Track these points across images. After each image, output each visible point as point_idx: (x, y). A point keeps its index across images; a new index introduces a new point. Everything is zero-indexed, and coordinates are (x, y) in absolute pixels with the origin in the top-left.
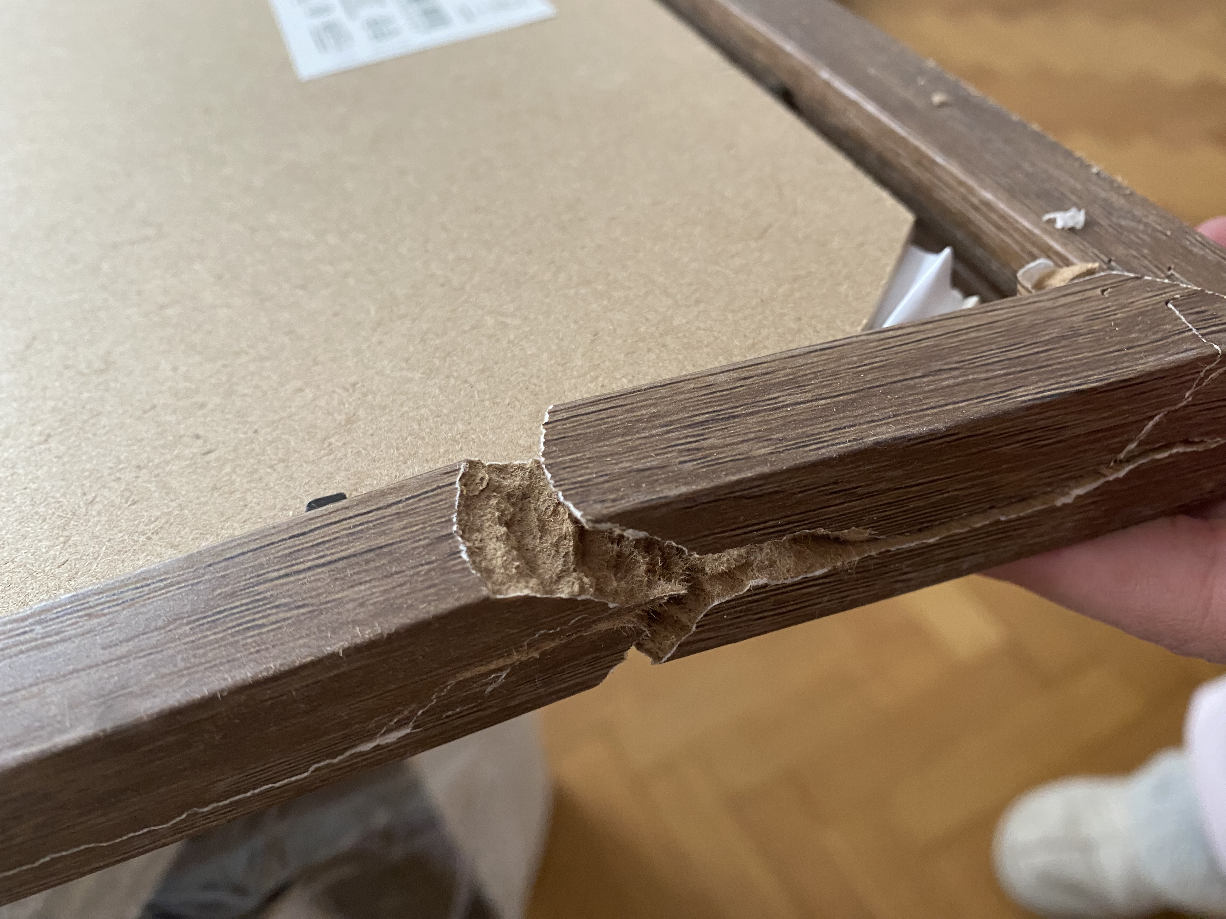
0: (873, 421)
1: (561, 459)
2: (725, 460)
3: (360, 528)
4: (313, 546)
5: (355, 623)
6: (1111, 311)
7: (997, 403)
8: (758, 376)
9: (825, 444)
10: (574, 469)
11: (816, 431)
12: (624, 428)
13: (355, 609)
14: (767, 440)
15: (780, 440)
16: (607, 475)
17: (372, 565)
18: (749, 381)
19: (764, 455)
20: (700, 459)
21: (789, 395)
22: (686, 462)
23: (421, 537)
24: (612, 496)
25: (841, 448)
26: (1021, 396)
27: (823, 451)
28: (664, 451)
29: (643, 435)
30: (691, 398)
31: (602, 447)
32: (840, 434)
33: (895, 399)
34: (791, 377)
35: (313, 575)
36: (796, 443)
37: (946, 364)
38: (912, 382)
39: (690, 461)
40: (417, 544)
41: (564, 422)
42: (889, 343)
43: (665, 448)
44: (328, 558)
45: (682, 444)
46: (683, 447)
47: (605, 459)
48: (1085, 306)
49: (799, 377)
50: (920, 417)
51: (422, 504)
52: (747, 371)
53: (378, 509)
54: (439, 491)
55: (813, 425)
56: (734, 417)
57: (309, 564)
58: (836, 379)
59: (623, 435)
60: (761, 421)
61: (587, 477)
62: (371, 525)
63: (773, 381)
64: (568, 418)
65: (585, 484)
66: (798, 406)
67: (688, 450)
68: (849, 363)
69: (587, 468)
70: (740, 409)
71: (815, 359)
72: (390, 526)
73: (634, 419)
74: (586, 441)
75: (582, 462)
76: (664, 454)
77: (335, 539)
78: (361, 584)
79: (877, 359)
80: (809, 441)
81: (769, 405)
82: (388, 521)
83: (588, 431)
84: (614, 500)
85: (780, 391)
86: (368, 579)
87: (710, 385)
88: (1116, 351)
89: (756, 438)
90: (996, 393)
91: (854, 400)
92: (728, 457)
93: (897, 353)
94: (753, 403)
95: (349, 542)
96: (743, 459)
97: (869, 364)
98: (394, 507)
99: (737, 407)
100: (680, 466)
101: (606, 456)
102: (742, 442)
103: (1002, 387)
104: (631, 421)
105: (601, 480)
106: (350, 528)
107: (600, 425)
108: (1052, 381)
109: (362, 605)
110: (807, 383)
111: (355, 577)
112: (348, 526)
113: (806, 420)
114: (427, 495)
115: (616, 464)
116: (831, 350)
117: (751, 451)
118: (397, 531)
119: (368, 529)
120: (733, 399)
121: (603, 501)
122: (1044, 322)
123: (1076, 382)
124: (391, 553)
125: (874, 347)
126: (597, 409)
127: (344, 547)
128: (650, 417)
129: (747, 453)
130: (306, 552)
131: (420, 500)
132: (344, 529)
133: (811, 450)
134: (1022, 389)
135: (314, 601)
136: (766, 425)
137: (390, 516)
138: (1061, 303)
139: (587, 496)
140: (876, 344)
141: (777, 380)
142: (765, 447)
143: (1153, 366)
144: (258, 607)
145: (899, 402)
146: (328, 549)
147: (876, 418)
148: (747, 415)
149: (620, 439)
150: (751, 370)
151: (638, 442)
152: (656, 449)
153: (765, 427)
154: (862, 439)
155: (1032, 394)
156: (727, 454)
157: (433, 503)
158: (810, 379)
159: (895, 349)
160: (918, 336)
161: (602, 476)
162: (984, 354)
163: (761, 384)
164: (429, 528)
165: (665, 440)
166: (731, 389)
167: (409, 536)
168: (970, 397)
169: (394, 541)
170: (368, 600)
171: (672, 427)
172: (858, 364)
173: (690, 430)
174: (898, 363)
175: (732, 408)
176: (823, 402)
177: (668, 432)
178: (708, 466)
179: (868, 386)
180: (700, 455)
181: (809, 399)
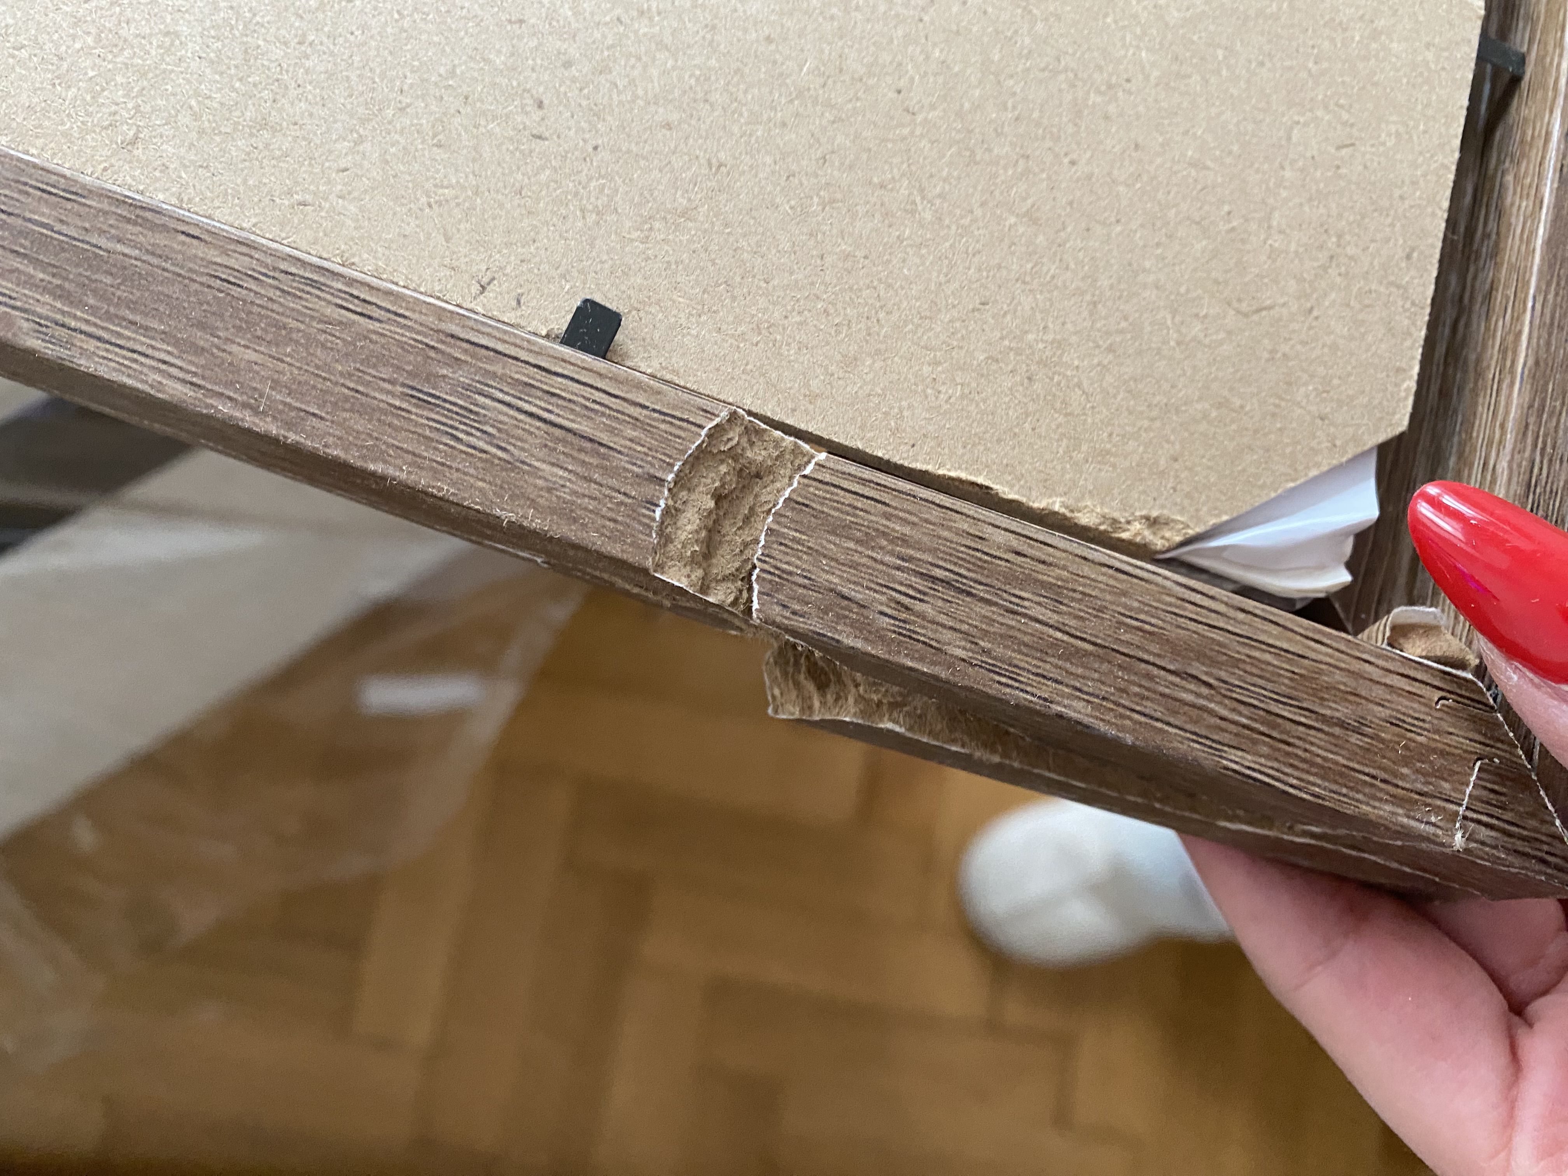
0: (1080, 690)
1: (786, 530)
2: (919, 637)
3: (597, 407)
4: (548, 392)
5: (533, 504)
6: (1421, 728)
7: (1204, 752)
8: (1032, 559)
9: (1017, 684)
10: (789, 550)
11: (1022, 664)
12: (867, 534)
13: (542, 489)
14: (972, 643)
15: (983, 651)
16: (810, 579)
17: (582, 456)
18: (1020, 559)
19: (956, 657)
20: (900, 620)
21: (1039, 604)
22: (886, 615)
23: (639, 462)
24: (797, 607)
25: (1026, 699)
26: (1231, 761)
27: (1008, 690)
28: (878, 588)
29: (874, 555)
30: (951, 542)
31: (830, 542)
32: (1039, 682)
33: (1123, 679)
34: (1059, 583)
35: (530, 425)
36: (993, 665)
37: (1206, 673)
38: (1156, 671)
39: (890, 616)
40: (630, 467)
41: (820, 486)
42: (1185, 609)
43: (881, 585)
44: (552, 417)
45: (900, 592)
46: (897, 596)
47: (821, 558)
48: (1406, 703)
49: (1067, 589)
50: (1122, 716)
51: (663, 426)
52: (1030, 545)
53: (624, 399)
54: (685, 424)
55: (1027, 655)
56: (969, 594)
57: (534, 410)
58: (1096, 616)
59: (858, 542)
60: (986, 617)
61: (791, 568)
62: (608, 411)
63: (1040, 577)
64: (827, 484)
65: (785, 576)
66: (1033, 624)
67: (898, 603)
68: (1125, 606)
69: (800, 558)
70: (981, 587)
71: (1100, 578)
72: (622, 427)
73: (882, 528)
74: (822, 525)
75: (800, 548)
76: (875, 591)
77: (570, 401)
78: (561, 468)
79: (1153, 621)
80: (1007, 670)
81: (1011, 602)
82: (624, 421)
83: (833, 513)
84: (794, 613)
85: (1034, 593)
86: (570, 468)
87: (980, 538)
88: (1368, 775)
89: (965, 633)
90: (1213, 741)
91: (1087, 654)
92: (924, 636)
93: (1179, 627)
94: (999, 589)
95: (578, 415)
96: (935, 648)
97: (1142, 621)
98: (639, 410)
99: (981, 583)
100: (877, 616)
101: (825, 556)
102: (951, 628)
103: (1226, 738)
104: (877, 530)
105: (801, 581)
106: (588, 399)
107: (848, 514)
108: (1276, 765)
109: (550, 490)
110: (1065, 601)
111: (562, 457)
112: (589, 396)
113: (1026, 645)
114: (673, 420)
115: (827, 572)
116: (1125, 577)
117: (949, 644)
118: (625, 438)
119: (603, 414)
120: (986, 572)
121: (784, 606)
122: (1347, 693)
123: (1295, 782)
124: (604, 457)
125: (1166, 604)
126: (861, 492)
127: (572, 417)
128: (898, 538)
129: (944, 644)
130: (539, 394)
131: (664, 421)
132: (584, 397)
133: (999, 682)
134: (1240, 753)
135: (516, 452)
136: (987, 624)
137: (629, 416)
138: (1388, 682)
139: (777, 591)
140: (1173, 600)
141: (1045, 578)
142: (964, 648)
143: (1381, 817)
144: (468, 418)
145: (1123, 685)
146: (558, 406)
147: (1085, 689)
148: (982, 600)
149: (852, 545)
150: (1032, 547)
151: (864, 560)
152: (873, 581)
153: (984, 626)
154: (1051, 702)
155: (1242, 765)
156: (925, 632)
157: (671, 434)
158: (1073, 599)
159: (1183, 620)
160: (1218, 620)
161: (805, 577)
162: (1252, 688)
163: (1027, 572)
164: (650, 459)
165: (889, 575)
166: (995, 557)
167: (630, 452)
168: (1188, 727)
169: (615, 446)
170: (556, 489)
171: (907, 565)
172: (1132, 614)
173: (918, 580)
174: (1167, 640)
175: (976, 581)
176: (1059, 635)
177: (898, 568)
178: (900, 634)
179: (1115, 647)
180: (904, 616)
181: (1051, 622)
